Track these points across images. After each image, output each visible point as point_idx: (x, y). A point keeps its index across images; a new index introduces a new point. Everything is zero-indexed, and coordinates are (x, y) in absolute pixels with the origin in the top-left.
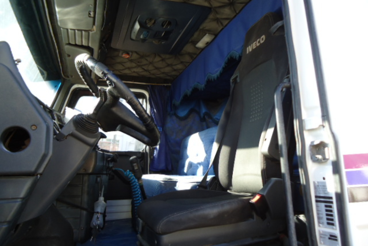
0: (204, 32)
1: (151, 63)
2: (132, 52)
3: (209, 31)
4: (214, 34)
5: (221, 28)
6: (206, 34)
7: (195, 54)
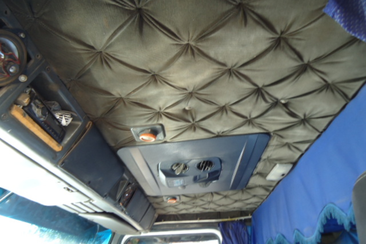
0: (273, 162)
1: (210, 202)
2: (179, 196)
3: (280, 161)
4: (291, 163)
5: (299, 154)
6: (275, 165)
7: (270, 186)
